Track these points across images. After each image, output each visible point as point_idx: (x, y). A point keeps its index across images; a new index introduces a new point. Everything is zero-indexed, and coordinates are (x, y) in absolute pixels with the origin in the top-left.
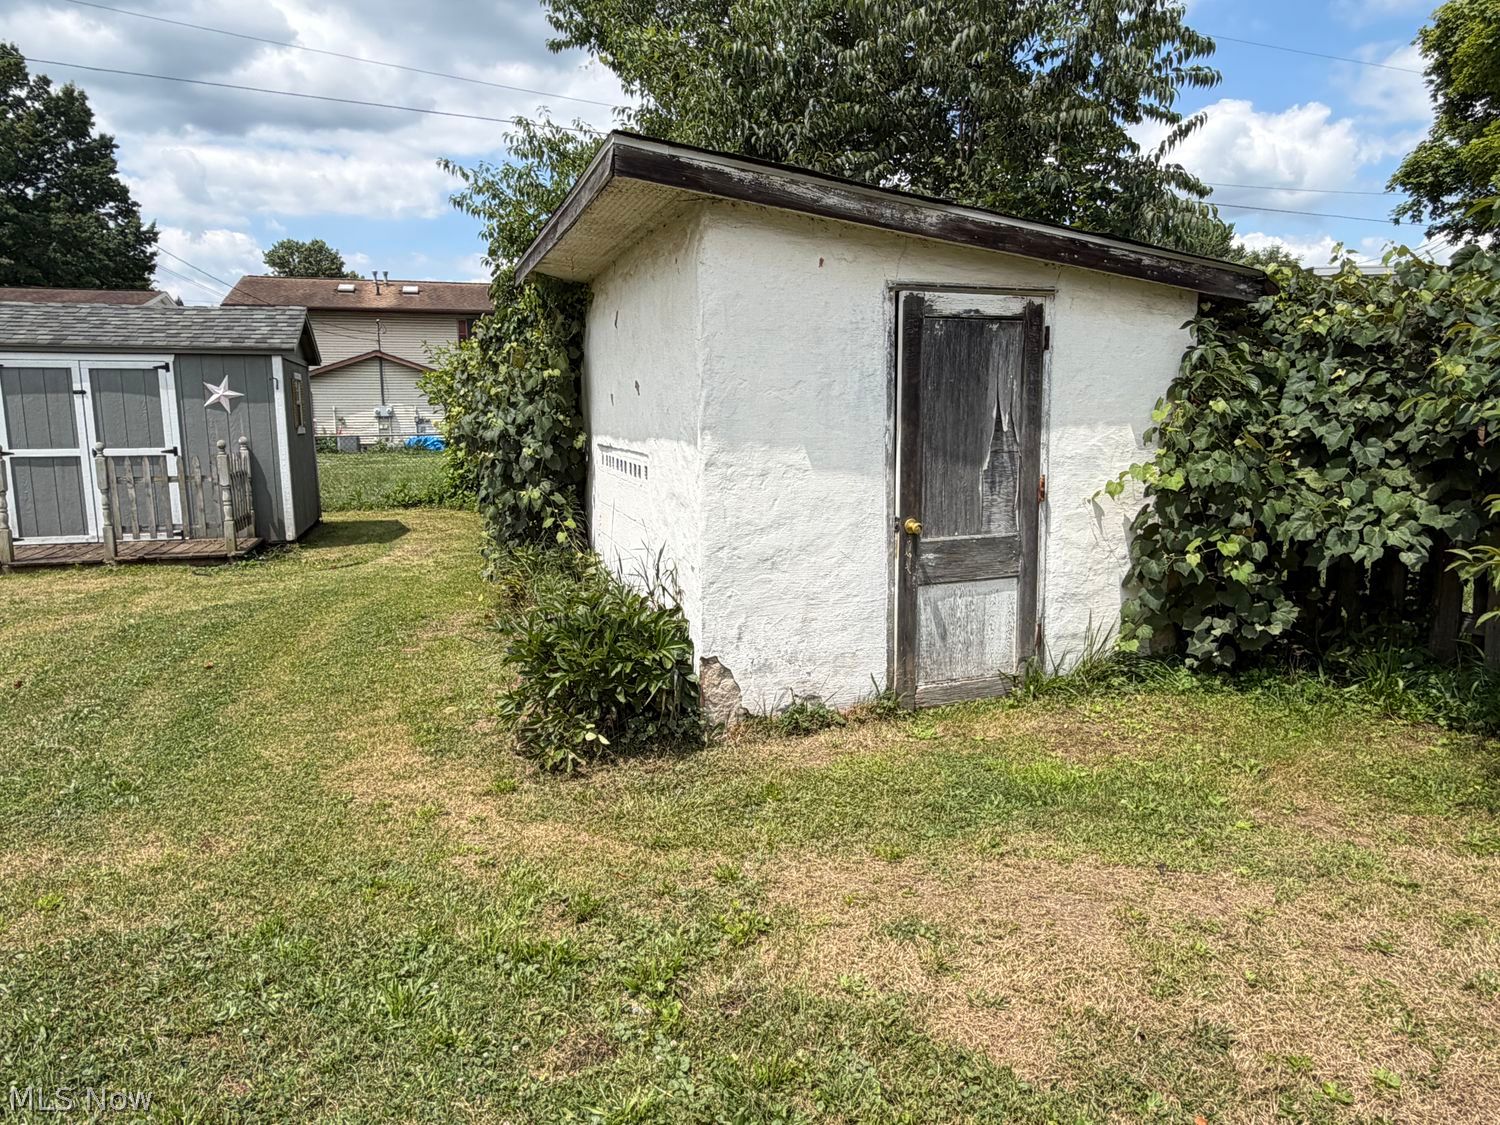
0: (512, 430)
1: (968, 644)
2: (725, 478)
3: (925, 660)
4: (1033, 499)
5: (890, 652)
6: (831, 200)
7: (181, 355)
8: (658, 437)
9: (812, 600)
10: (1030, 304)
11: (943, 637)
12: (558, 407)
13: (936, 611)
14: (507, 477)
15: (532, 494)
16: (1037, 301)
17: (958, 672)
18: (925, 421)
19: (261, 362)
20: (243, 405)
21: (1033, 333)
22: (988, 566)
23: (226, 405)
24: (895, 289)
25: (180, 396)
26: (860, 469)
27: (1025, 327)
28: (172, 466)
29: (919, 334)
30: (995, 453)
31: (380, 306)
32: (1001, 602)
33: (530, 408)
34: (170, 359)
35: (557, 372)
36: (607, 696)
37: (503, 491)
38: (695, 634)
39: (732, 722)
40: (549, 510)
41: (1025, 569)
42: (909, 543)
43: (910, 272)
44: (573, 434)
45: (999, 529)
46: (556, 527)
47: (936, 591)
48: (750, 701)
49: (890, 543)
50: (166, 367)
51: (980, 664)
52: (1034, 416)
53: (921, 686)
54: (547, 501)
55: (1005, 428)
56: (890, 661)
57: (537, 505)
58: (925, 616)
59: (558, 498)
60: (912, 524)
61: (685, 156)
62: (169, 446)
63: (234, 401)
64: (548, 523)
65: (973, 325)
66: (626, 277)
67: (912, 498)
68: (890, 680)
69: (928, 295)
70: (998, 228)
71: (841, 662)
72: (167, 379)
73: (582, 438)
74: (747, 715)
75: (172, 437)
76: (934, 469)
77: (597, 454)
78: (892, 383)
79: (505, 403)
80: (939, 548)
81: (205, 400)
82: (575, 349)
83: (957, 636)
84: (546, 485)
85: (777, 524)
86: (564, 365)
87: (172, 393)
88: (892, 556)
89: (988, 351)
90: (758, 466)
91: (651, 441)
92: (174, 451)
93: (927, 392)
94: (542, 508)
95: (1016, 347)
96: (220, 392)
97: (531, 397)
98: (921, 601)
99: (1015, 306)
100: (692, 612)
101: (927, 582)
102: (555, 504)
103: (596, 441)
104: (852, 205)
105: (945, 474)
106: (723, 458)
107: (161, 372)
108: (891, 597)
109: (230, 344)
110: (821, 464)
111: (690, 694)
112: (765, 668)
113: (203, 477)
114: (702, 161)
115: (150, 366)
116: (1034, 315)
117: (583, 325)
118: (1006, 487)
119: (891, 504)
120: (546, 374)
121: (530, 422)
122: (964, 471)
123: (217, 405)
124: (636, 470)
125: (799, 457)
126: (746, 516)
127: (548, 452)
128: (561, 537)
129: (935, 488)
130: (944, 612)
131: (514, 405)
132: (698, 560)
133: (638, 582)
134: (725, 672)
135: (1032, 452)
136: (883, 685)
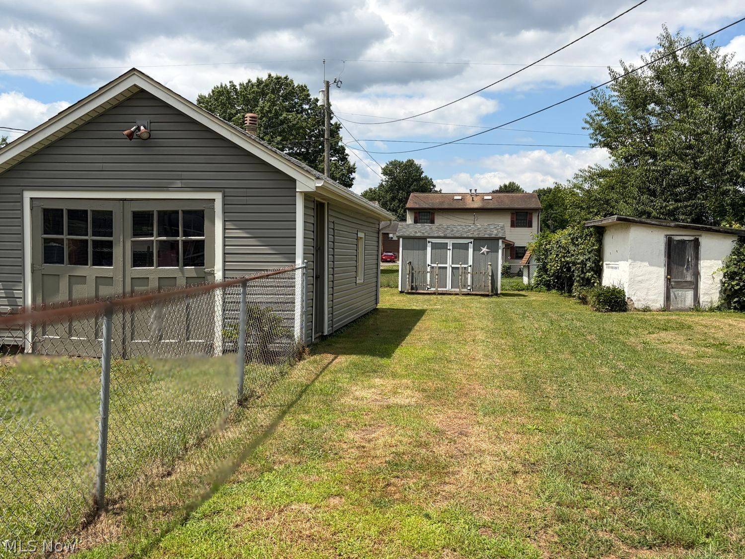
0: (585, 260)
1: (682, 301)
2: (633, 267)
3: (672, 303)
4: (697, 274)
5: (664, 300)
6: (653, 222)
7: (475, 239)
8: (621, 261)
9: (648, 289)
10: (696, 238)
11: (676, 299)
12: (596, 255)
13: (674, 294)
14: (582, 271)
15: (589, 274)
16: (697, 237)
17: (679, 306)
18: (672, 258)
19: (496, 241)
20: (490, 253)
21: (696, 244)
22: (686, 286)
23: (486, 253)
24: (666, 236)
25: (474, 251)
26: (659, 266)
27: (694, 243)
28: (470, 270)
29: (671, 244)
30: (687, 265)
31: (475, 207)
32: (690, 294)
33: (590, 255)
34: (472, 240)
35: (597, 247)
36: (611, 301)
37: (581, 274)
38: (626, 294)
39: (632, 309)
40: (593, 278)
41: (695, 288)
42: (668, 281)
43: (669, 233)
44: (599, 261)
45: (689, 279)
46: (594, 282)
47: (674, 290)
48: (636, 306)
49: (665, 280)
50: (471, 243)
51: (685, 305)
52: (697, 258)
53: (671, 308)
54: (592, 276)
55: (690, 260)
56: (664, 302)
57: (590, 277)
58: (672, 294)
59: (595, 276)
60: (669, 277)
61: (628, 217)
62: (469, 265)
63: (488, 252)
64: (592, 281)
65: (684, 241)
66: (615, 229)
67: (669, 271)
68: (664, 305)
69: (673, 237)
70: (687, 225)
71: (654, 301)
72: (471, 245)
73: (601, 262)
74: (635, 308)
75: (470, 262)
76: (674, 267)
77: (605, 266)
78: (665, 252)
79: (583, 254)
80: (675, 282)
81: (480, 251)
82: (600, 241)
83: (679, 299)
84: (592, 273)
85: (642, 276)
86: (598, 246)
87: (472, 250)
88: (665, 282)
89: (686, 246)
90: (639, 265)
91: (619, 262)
92: (471, 266)
93: (672, 254)
94: (591, 278)
95: (692, 246)
96: (484, 250)
97: (589, 253)
98: (671, 291)
99: (692, 238)
100: (626, 290)
101: (672, 288)
102: (594, 277)
103: (605, 263)
104: (657, 223)
105: (676, 268)
106: (633, 264)
107: (470, 244)
108: (665, 290)
109: (488, 236)
110: (651, 265)
111: (625, 303)
112: (639, 300)
113: (485, 273)
114: (631, 218)
115: (467, 242)
116: (697, 239)
117: (603, 236)
118: (691, 271)
119: (665, 273)
120: (594, 248)
121: (589, 258)
122: (680, 268)
123: (483, 253)
124: (616, 268)
125: (647, 264)
126: (636, 273)
127: (593, 265)
128: (596, 284)
129: (674, 271)
130: (676, 294)
131: (585, 254)
132: (627, 281)
133: (617, 285)
134: (632, 300)
135: (697, 265)
136: (663, 306)
